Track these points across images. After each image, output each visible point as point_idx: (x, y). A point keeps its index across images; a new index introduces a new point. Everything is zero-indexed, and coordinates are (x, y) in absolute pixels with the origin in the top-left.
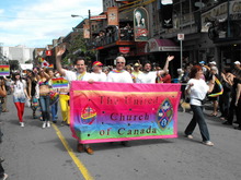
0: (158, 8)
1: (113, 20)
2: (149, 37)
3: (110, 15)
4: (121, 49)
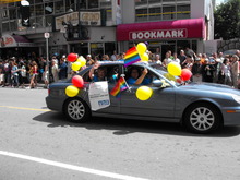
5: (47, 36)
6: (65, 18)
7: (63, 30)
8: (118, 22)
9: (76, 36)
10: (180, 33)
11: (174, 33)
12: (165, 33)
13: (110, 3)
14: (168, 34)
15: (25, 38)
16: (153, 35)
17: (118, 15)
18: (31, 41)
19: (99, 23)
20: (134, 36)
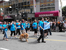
5: (16, 16)
6: (21, 11)
7: (20, 14)
8: (35, 12)
9: (24, 16)
10: (52, 15)
11: (51, 15)
12: (48, 15)
13: (33, 7)
14: (49, 15)
15: (10, 16)
17: (35, 10)
18: (12, 17)
20: (40, 16)
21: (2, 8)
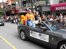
0: (22, 1)
1: (10, 3)
2: (20, 9)
3: (9, 2)
4: (12, 11)
5: (28, 9)
6: (35, 4)
7: (34, 7)
9: (38, 9)
16: (64, 8)
19: (45, 5)
20: (57, 9)
21: (17, 1)
